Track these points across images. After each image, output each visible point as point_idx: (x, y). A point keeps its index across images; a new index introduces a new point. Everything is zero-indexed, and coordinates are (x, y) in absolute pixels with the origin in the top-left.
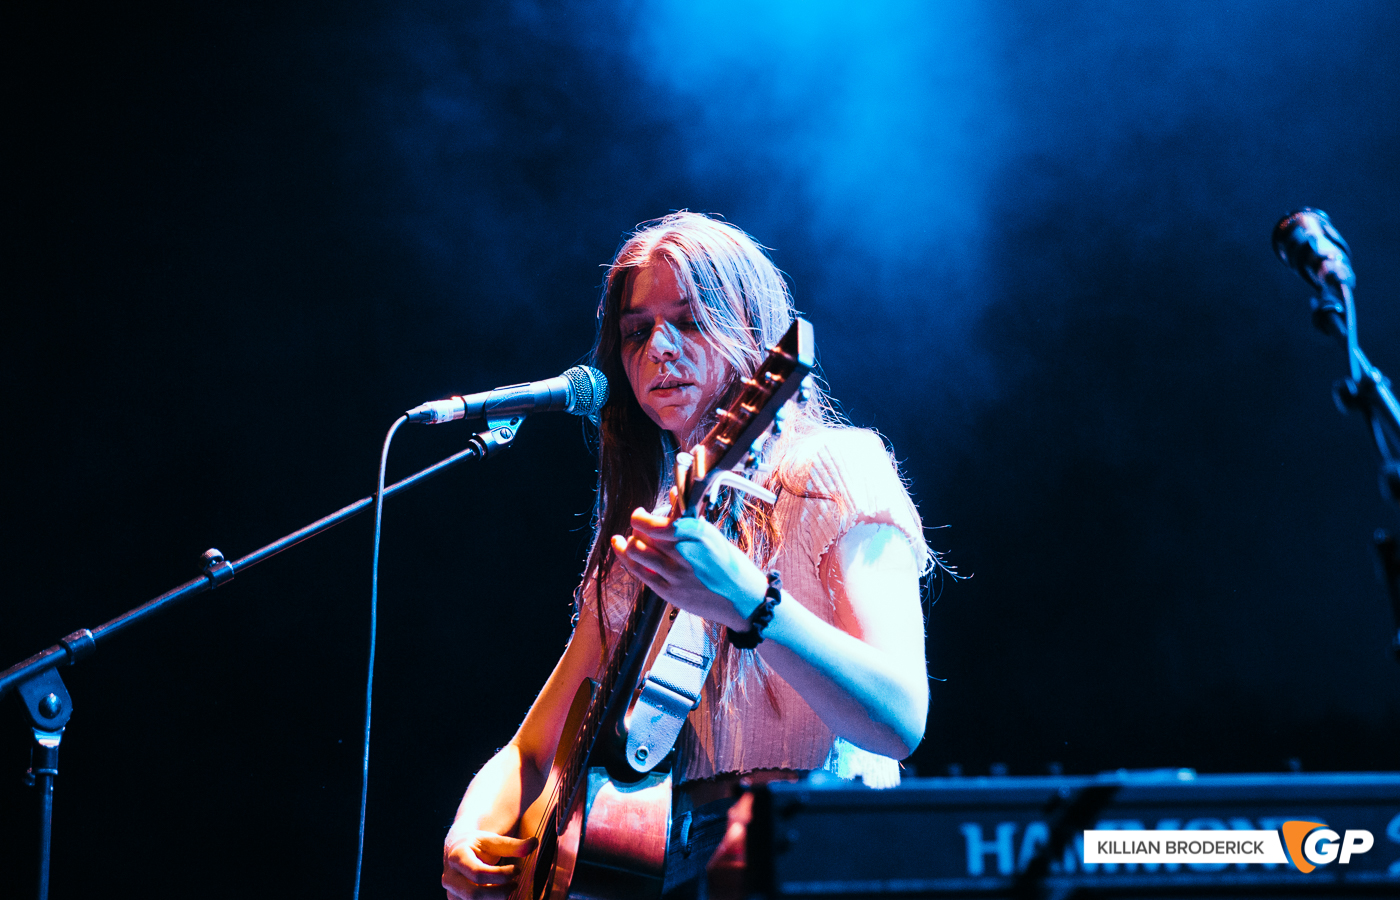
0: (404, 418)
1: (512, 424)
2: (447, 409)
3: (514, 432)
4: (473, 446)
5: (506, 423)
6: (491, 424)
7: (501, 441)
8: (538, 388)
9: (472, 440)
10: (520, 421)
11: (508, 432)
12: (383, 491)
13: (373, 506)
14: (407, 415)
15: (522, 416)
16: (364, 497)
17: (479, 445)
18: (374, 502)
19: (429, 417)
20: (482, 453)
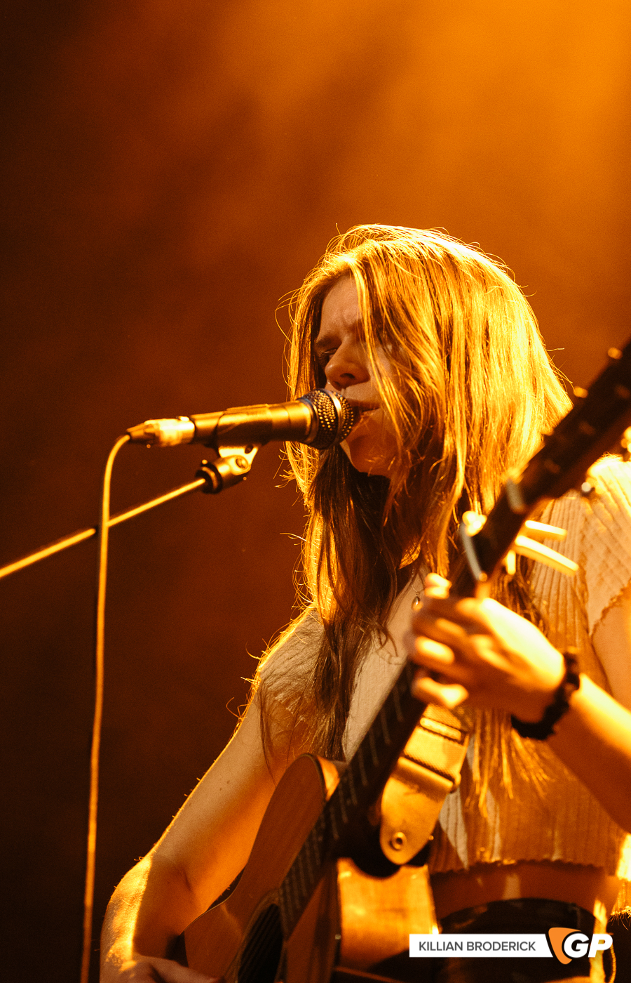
0: (127, 438)
1: (247, 452)
2: (173, 429)
3: (250, 462)
4: (206, 476)
5: (240, 451)
6: (224, 452)
7: (238, 471)
9: (204, 469)
10: (255, 451)
11: (244, 462)
12: (107, 523)
13: (96, 538)
14: (129, 434)
15: (256, 446)
16: (84, 528)
17: (212, 474)
18: (97, 536)
19: (153, 438)
20: (215, 483)
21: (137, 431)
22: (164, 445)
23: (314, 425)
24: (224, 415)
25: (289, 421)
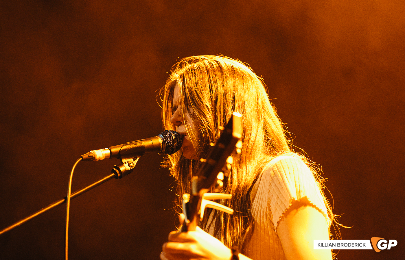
0: (81, 159)
1: (134, 160)
2: (100, 154)
3: (135, 164)
4: (115, 172)
5: (131, 160)
6: (124, 161)
7: (129, 168)
8: (146, 143)
9: (114, 169)
10: (138, 159)
11: (132, 165)
12: (69, 196)
14: (82, 157)
15: (138, 157)
16: (61, 199)
17: (117, 171)
18: (66, 202)
19: (93, 158)
20: (119, 175)
21: (85, 156)
22: (97, 160)
23: (164, 146)
24: (123, 145)
25: (153, 145)
